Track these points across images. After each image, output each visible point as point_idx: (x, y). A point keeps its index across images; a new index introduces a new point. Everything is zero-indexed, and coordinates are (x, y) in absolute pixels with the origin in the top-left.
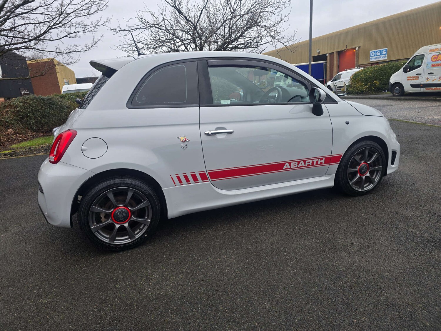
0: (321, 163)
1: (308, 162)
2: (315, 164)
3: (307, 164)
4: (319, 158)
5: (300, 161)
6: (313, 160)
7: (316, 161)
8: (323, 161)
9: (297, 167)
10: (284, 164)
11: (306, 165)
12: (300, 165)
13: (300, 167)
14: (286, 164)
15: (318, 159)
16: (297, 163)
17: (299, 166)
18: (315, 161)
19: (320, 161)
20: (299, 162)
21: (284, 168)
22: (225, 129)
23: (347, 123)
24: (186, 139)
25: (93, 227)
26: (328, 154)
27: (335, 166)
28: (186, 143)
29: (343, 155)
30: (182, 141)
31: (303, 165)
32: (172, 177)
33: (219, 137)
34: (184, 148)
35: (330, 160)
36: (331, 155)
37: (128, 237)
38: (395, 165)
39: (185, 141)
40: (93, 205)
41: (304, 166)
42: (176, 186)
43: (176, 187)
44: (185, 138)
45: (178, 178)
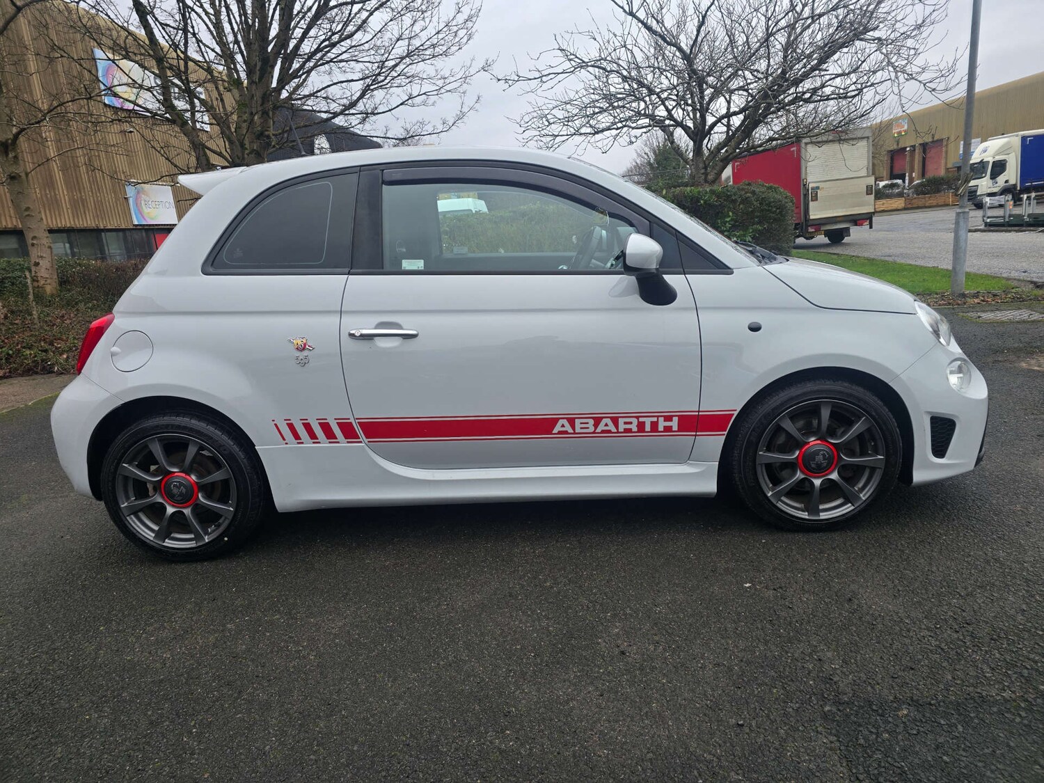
0: (668, 429)
1: (625, 423)
2: (648, 428)
3: (622, 427)
4: (661, 416)
5: (602, 418)
6: (641, 420)
7: (652, 422)
8: (674, 424)
9: (594, 433)
10: (556, 420)
11: (621, 429)
12: (601, 427)
13: (603, 432)
14: (561, 422)
15: (658, 417)
16: (591, 422)
17: (599, 430)
18: (648, 422)
19: (662, 424)
20: (597, 421)
21: (555, 431)
22: (399, 326)
23: (755, 328)
24: (305, 345)
25: (126, 504)
26: (690, 406)
27: (714, 443)
28: (306, 353)
29: (736, 413)
30: (297, 348)
31: (612, 427)
32: (276, 425)
33: (382, 343)
34: (303, 363)
35: (694, 423)
36: (699, 411)
37: (193, 536)
38: (949, 459)
39: (302, 348)
40: (123, 463)
41: (616, 431)
42: (286, 443)
43: (287, 446)
44: (305, 341)
45: (291, 427)
